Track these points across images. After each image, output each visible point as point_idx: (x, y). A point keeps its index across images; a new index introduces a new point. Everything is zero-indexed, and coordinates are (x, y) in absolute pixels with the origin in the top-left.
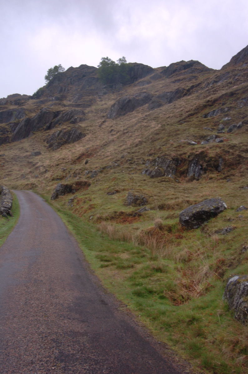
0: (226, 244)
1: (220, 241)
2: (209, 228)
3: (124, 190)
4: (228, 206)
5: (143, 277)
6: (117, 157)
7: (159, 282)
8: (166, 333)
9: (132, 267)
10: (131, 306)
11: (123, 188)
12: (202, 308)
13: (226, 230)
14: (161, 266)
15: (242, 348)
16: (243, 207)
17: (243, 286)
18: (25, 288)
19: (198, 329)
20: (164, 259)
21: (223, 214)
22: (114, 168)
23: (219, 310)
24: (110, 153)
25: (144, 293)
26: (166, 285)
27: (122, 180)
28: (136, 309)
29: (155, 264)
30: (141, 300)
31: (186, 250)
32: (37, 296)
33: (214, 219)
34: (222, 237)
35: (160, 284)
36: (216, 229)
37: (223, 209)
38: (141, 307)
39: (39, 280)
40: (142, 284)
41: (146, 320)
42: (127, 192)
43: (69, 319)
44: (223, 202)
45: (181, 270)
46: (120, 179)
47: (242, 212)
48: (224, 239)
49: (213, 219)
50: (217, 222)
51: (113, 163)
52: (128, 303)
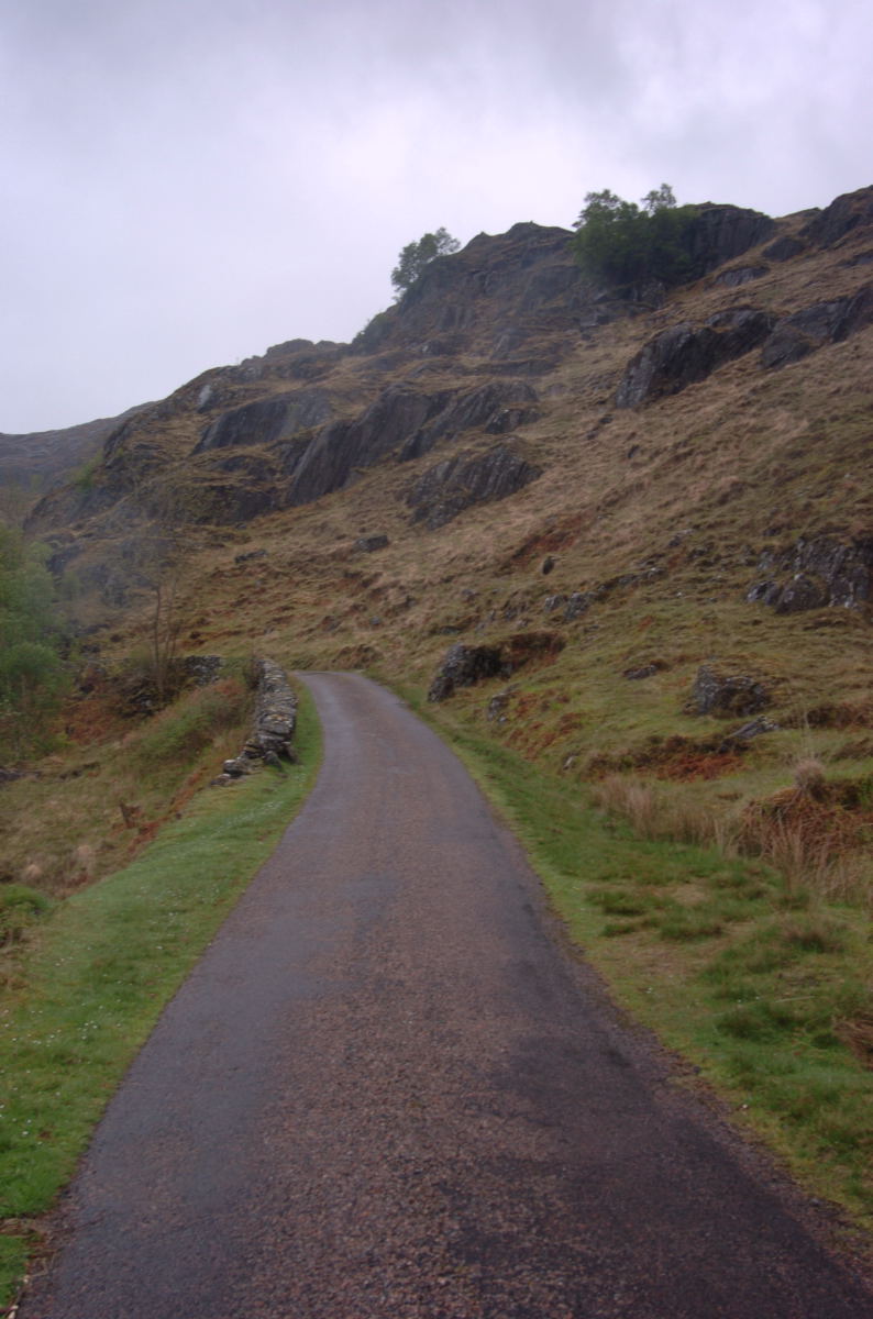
3: (682, 660)
6: (653, 543)
11: (679, 652)
22: (647, 583)
24: (632, 532)
27: (675, 625)
42: (696, 667)
46: (668, 620)
51: (643, 565)
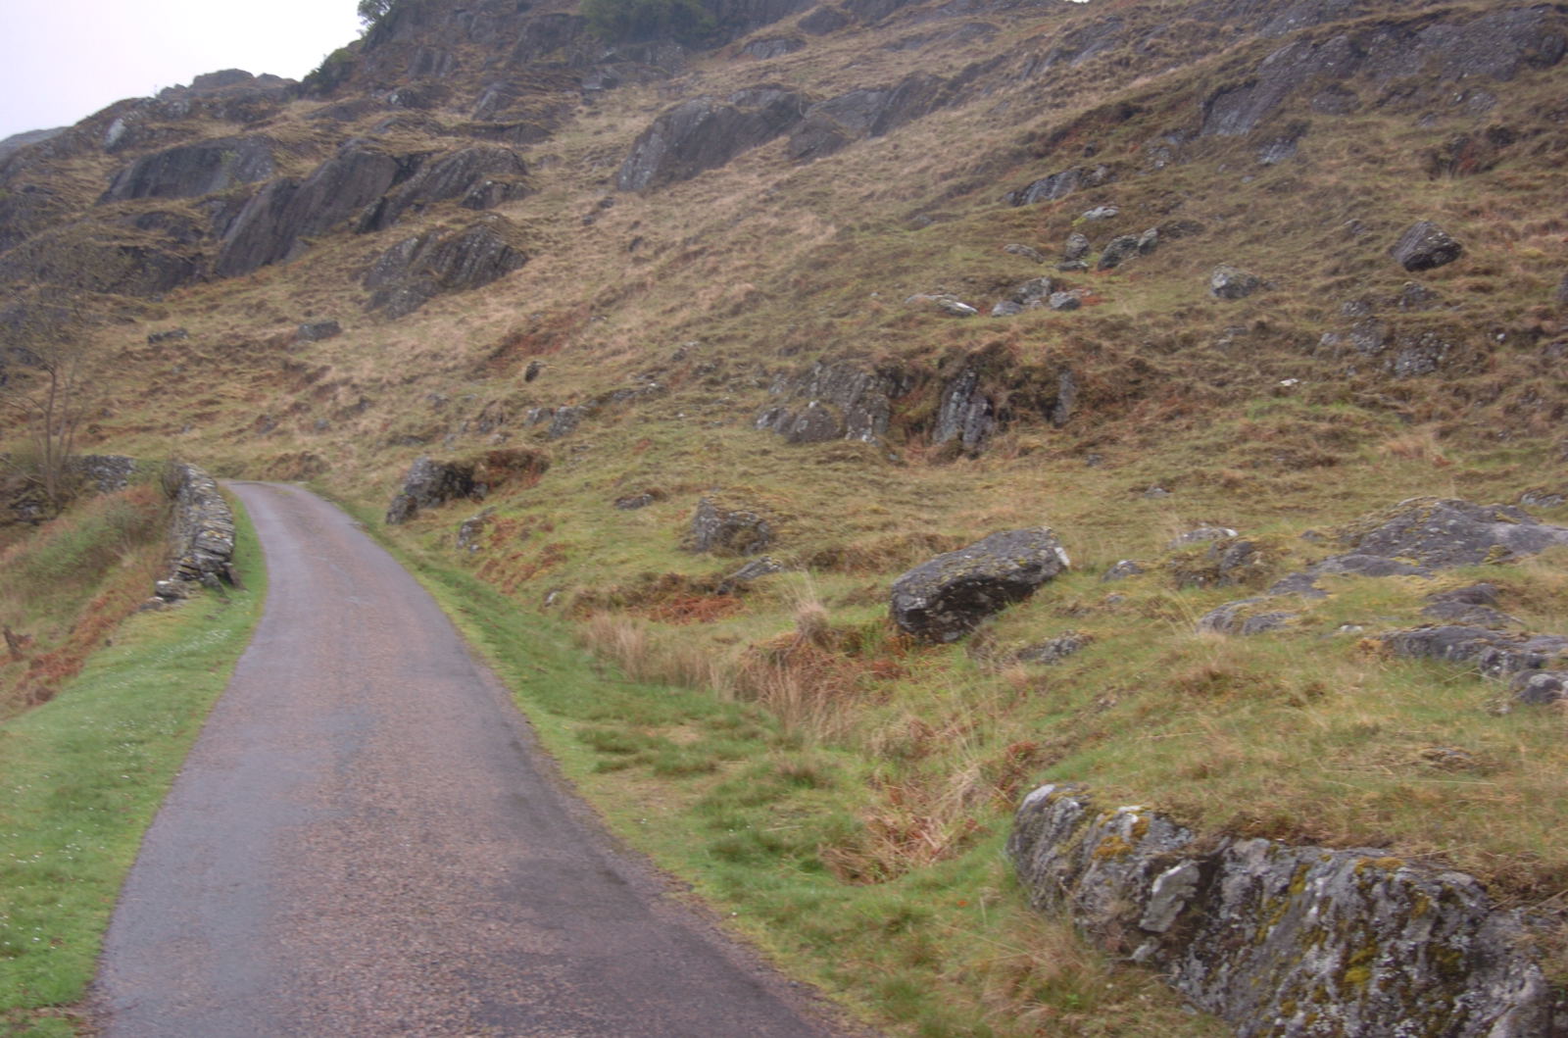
0: (1052, 695)
1: (1029, 686)
2: (999, 639)
3: (681, 489)
4: (1072, 561)
5: (749, 803)
6: (655, 354)
7: (802, 819)
8: (815, 960)
9: (711, 769)
10: (706, 887)
11: (678, 480)
12: (936, 886)
13: (1058, 648)
14: (813, 767)
15: (1039, 986)
16: (1129, 564)
17: (1062, 811)
18: (339, 832)
19: (915, 943)
20: (826, 748)
21: (1053, 589)
22: (646, 400)
23: (986, 889)
24: (630, 340)
25: (749, 852)
26: (826, 827)
27: (676, 449)
28: (721, 896)
29: (793, 760)
30: (737, 870)
31: (910, 717)
32: (385, 855)
33: (1020, 606)
34: (1040, 671)
35: (805, 825)
36: (1023, 643)
37: (1052, 572)
38: (737, 890)
39: (382, 810)
40: (744, 824)
41: (755, 925)
42: (696, 499)
43: (503, 919)
44: (1056, 545)
45: (885, 786)
46: (666, 444)
47: (1122, 582)
48: (1044, 680)
49: (1013, 609)
50: (1029, 617)
51: (642, 379)
52: (697, 880)
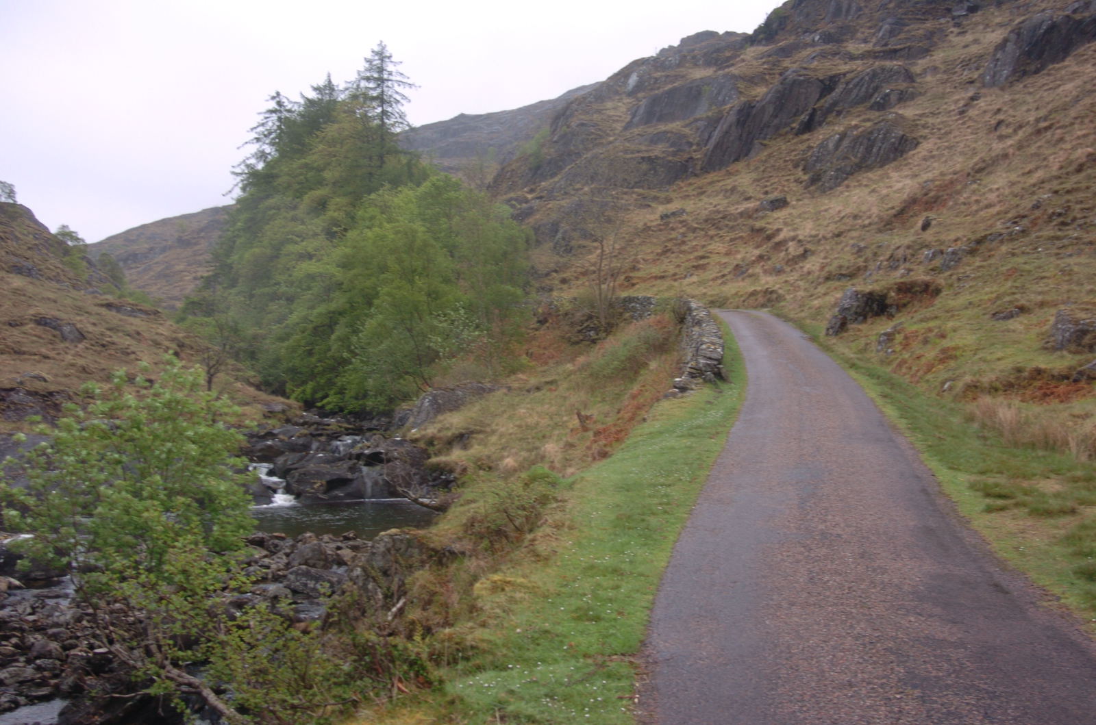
3: (1042, 305)
6: (1017, 206)
9: (1073, 512)
10: (1071, 599)
11: (1040, 298)
18: (802, 549)
22: (1012, 240)
24: (998, 196)
27: (1037, 275)
28: (1083, 606)
32: (834, 566)
39: (831, 534)
42: (1054, 311)
43: (920, 615)
46: (1029, 271)
51: (1008, 224)
52: (1063, 593)
